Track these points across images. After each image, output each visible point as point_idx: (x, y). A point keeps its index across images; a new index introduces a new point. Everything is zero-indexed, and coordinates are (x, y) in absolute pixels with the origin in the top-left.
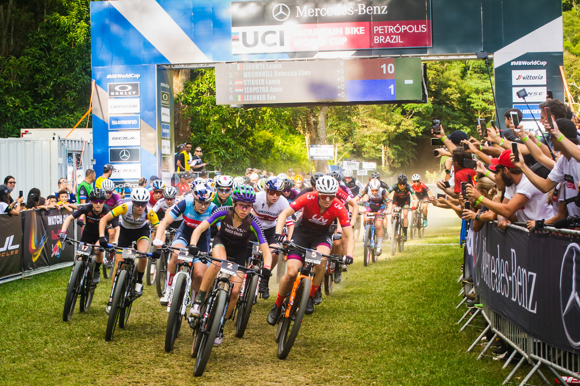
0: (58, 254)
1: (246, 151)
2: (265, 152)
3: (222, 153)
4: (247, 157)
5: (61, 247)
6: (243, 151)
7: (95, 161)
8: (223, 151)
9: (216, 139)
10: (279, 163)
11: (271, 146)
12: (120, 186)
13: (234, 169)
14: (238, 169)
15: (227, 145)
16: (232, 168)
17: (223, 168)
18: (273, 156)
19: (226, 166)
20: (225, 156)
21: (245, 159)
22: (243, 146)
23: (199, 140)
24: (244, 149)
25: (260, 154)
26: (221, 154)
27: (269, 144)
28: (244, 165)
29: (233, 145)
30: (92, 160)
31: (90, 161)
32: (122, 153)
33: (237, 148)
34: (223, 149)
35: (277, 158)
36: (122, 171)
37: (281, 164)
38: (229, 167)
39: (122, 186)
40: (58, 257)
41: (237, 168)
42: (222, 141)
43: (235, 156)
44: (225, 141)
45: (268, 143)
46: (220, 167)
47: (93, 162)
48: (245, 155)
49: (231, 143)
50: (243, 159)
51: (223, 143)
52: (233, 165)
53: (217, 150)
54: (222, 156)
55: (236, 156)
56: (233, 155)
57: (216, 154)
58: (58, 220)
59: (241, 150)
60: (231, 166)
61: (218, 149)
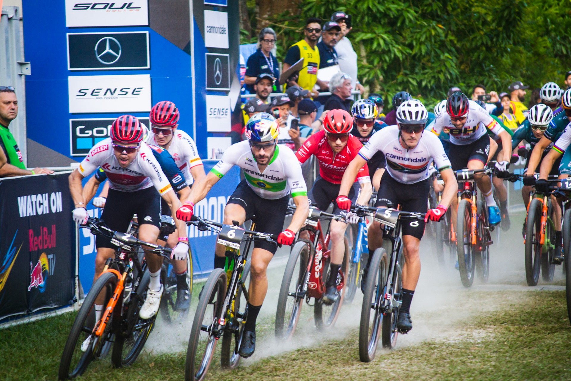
0: (42, 284)
1: (446, 36)
2: (497, 36)
3: (382, 42)
4: (449, 52)
5: (47, 268)
6: (438, 35)
7: (29, 66)
8: (385, 36)
9: (365, 6)
10: (548, 63)
11: (515, 19)
12: (98, 132)
13: (415, 83)
14: (424, 84)
15: (396, 18)
16: (408, 82)
17: (385, 81)
18: (532, 45)
19: (394, 78)
20: (389, 51)
21: (442, 57)
22: (439, 22)
23: (323, 9)
24: (440, 31)
25: (482, 43)
26: (379, 45)
27: (510, 14)
28: (440, 72)
29: (410, 21)
30: (21, 64)
31: (16, 66)
32: (102, 47)
33: (422, 26)
34: (386, 33)
35: (542, 50)
36: (103, 92)
37: (555, 68)
38: (400, 78)
39: (102, 132)
40: (42, 291)
41: (421, 81)
42: (381, 9)
43: (416, 51)
44: (389, 9)
45: (506, 13)
46: (378, 78)
47: (24, 68)
48: (443, 46)
49: (406, 14)
50: (437, 56)
51: (385, 15)
52: (413, 72)
53: (369, 36)
54: (383, 50)
55: (420, 50)
56: (411, 46)
57: (366, 46)
58: (41, 204)
59: (433, 32)
60: (406, 75)
61: (373, 32)
